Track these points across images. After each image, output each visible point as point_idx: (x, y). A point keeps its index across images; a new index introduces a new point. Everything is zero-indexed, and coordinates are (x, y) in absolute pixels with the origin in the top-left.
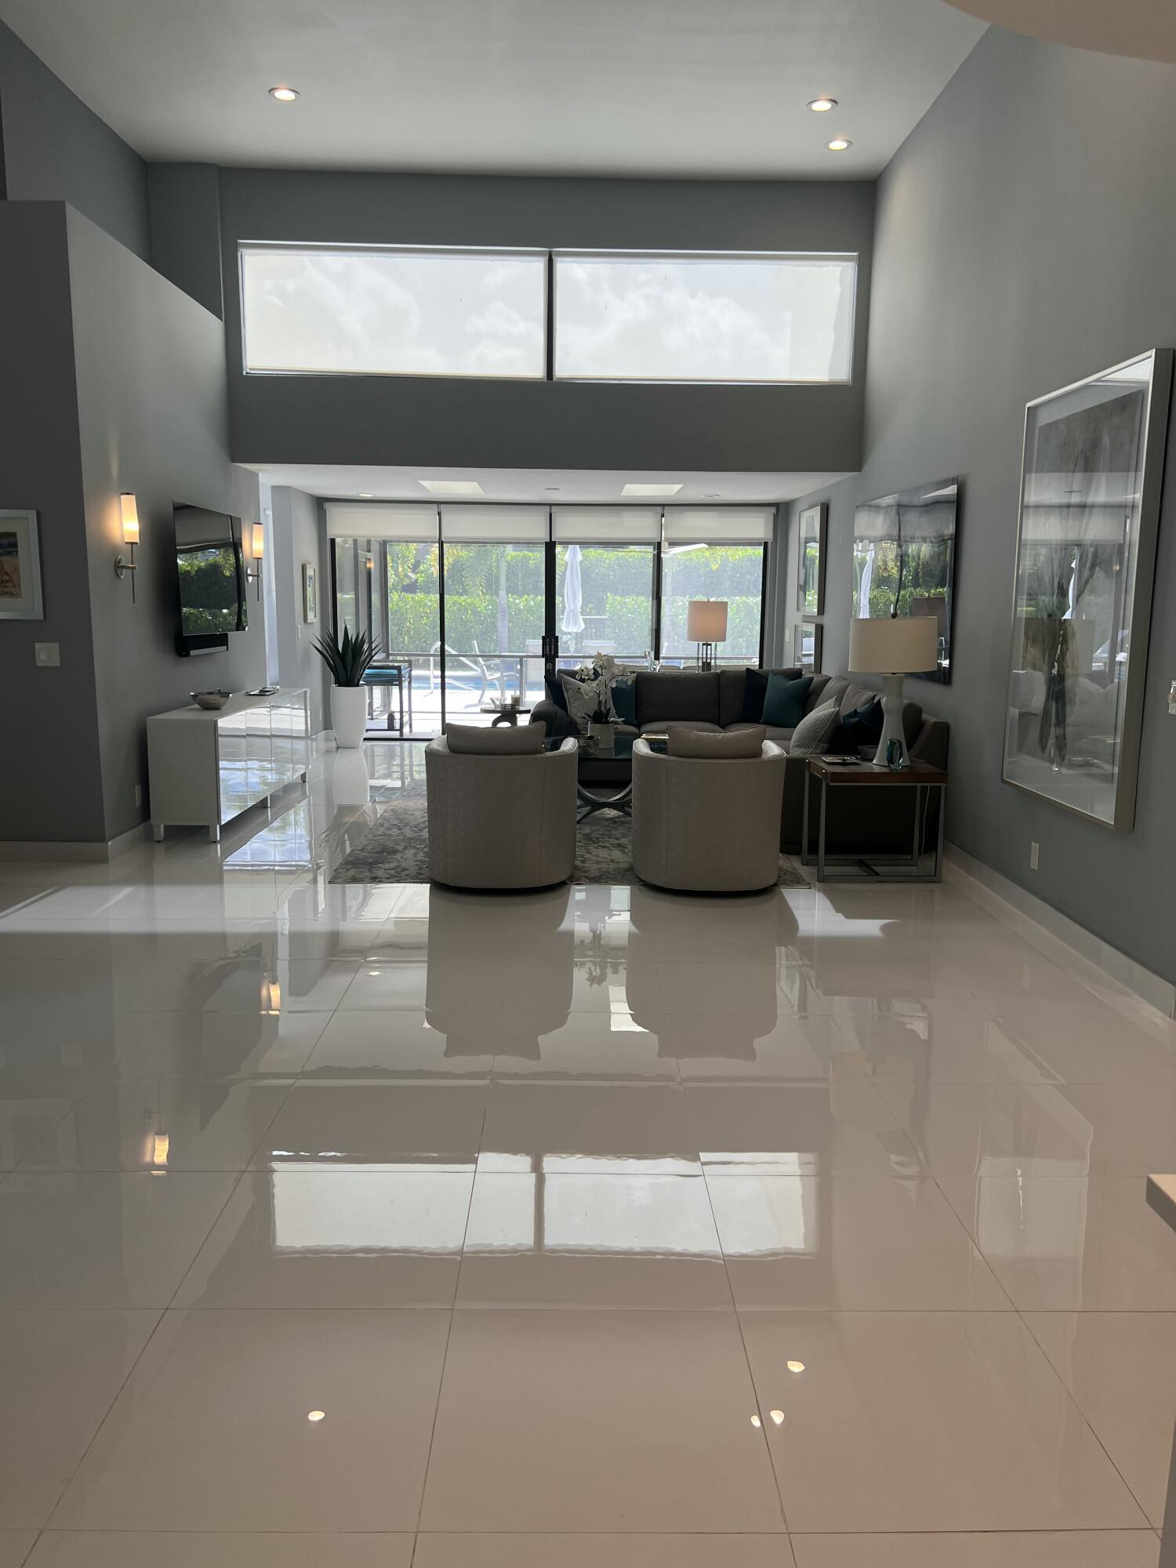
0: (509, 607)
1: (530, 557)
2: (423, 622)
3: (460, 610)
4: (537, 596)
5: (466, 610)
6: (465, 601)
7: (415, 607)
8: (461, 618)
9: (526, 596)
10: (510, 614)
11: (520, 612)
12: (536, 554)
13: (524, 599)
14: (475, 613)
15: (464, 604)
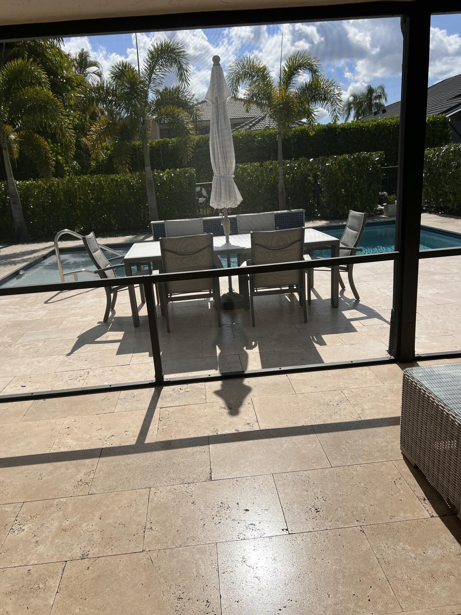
0: (155, 180)
1: (169, 142)
2: (90, 198)
3: (117, 185)
4: (176, 169)
5: (122, 185)
6: (120, 178)
7: (82, 186)
8: (119, 192)
9: (167, 170)
10: (157, 185)
11: (163, 183)
12: (173, 139)
13: (166, 172)
14: (130, 187)
15: (119, 180)
